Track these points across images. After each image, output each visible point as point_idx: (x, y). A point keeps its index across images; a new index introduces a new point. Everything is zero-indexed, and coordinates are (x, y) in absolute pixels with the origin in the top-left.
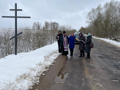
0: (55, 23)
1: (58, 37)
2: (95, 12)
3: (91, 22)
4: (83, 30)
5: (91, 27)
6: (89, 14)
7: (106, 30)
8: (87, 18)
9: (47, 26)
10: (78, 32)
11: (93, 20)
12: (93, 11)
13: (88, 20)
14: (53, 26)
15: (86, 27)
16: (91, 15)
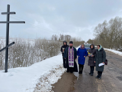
0: (68, 36)
1: (63, 49)
2: (101, 27)
3: (97, 35)
4: (90, 41)
5: (98, 39)
6: (96, 28)
7: (111, 42)
8: (94, 31)
9: (62, 38)
10: (86, 43)
11: (100, 33)
12: (100, 26)
13: (95, 33)
14: (66, 38)
15: (93, 39)
16: (98, 29)
